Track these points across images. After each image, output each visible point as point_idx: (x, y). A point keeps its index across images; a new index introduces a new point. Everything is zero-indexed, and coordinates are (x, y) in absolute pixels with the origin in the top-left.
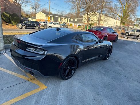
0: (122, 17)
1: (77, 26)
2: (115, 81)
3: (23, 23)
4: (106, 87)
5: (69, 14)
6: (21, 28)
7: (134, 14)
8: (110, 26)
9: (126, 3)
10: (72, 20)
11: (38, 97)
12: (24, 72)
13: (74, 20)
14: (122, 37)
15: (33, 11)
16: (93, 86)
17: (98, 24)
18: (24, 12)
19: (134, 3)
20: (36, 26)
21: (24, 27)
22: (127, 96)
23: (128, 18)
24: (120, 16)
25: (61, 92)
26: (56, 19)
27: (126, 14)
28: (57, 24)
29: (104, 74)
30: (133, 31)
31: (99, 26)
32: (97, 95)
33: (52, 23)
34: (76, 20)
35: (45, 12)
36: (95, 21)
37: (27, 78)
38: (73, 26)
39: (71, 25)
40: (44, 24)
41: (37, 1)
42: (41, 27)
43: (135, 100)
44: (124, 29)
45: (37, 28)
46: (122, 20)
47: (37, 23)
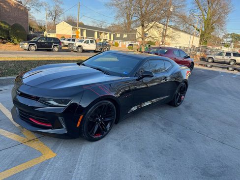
0: (202, 31)
1: (127, 46)
2: (180, 142)
3: (32, 40)
4: (164, 152)
5: (114, 26)
6: (28, 50)
7: (223, 26)
8: (182, 46)
9: (208, 9)
10: (118, 36)
11: (35, 174)
12: (17, 127)
13: (122, 36)
14: (202, 65)
15: (50, 20)
16: (140, 151)
17: (161, 43)
18: (35, 22)
19: (221, 8)
20: (54, 46)
21: (33, 48)
22: (199, 168)
23: (212, 33)
24: (198, 30)
25: (80, 164)
26: (90, 34)
27: (209, 26)
28: (92, 42)
29: (163, 130)
30: (220, 54)
31: (163, 46)
32: (146, 167)
33: (83, 40)
34: (125, 36)
35: (71, 22)
36: (156, 38)
37: (21, 137)
38: (120, 46)
39: (117, 45)
40: (69, 42)
41: (57, 4)
42: (63, 48)
43: (213, 176)
44: (205, 51)
45: (56, 49)
46: (202, 35)
47: (57, 41)
